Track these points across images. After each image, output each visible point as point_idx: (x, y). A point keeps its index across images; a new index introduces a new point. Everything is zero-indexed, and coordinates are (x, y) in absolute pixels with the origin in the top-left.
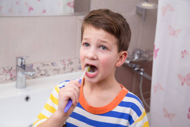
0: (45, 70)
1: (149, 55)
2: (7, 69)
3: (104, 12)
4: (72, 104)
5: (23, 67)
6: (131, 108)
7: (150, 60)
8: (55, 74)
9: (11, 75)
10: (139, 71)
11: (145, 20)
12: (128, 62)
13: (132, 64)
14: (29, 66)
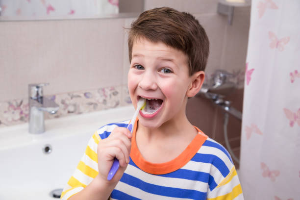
0: (75, 105)
1: (238, 79)
2: (14, 104)
3: (163, 14)
4: (120, 166)
5: (40, 100)
6: (212, 163)
7: (240, 87)
8: (90, 111)
9: (21, 113)
10: (223, 104)
11: (231, 24)
12: (205, 91)
13: (211, 94)
14: (50, 98)
